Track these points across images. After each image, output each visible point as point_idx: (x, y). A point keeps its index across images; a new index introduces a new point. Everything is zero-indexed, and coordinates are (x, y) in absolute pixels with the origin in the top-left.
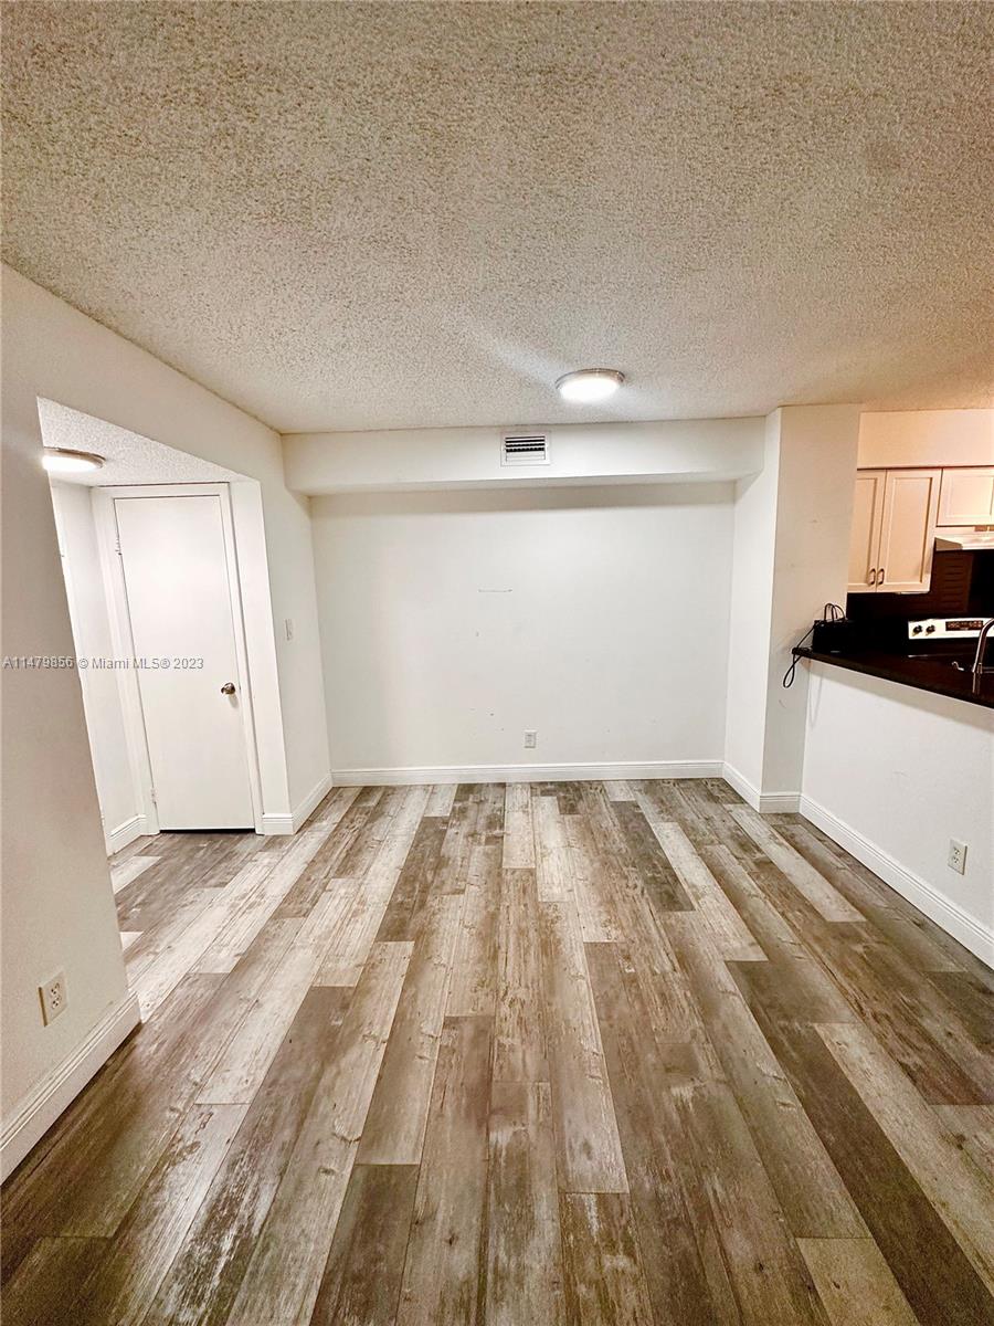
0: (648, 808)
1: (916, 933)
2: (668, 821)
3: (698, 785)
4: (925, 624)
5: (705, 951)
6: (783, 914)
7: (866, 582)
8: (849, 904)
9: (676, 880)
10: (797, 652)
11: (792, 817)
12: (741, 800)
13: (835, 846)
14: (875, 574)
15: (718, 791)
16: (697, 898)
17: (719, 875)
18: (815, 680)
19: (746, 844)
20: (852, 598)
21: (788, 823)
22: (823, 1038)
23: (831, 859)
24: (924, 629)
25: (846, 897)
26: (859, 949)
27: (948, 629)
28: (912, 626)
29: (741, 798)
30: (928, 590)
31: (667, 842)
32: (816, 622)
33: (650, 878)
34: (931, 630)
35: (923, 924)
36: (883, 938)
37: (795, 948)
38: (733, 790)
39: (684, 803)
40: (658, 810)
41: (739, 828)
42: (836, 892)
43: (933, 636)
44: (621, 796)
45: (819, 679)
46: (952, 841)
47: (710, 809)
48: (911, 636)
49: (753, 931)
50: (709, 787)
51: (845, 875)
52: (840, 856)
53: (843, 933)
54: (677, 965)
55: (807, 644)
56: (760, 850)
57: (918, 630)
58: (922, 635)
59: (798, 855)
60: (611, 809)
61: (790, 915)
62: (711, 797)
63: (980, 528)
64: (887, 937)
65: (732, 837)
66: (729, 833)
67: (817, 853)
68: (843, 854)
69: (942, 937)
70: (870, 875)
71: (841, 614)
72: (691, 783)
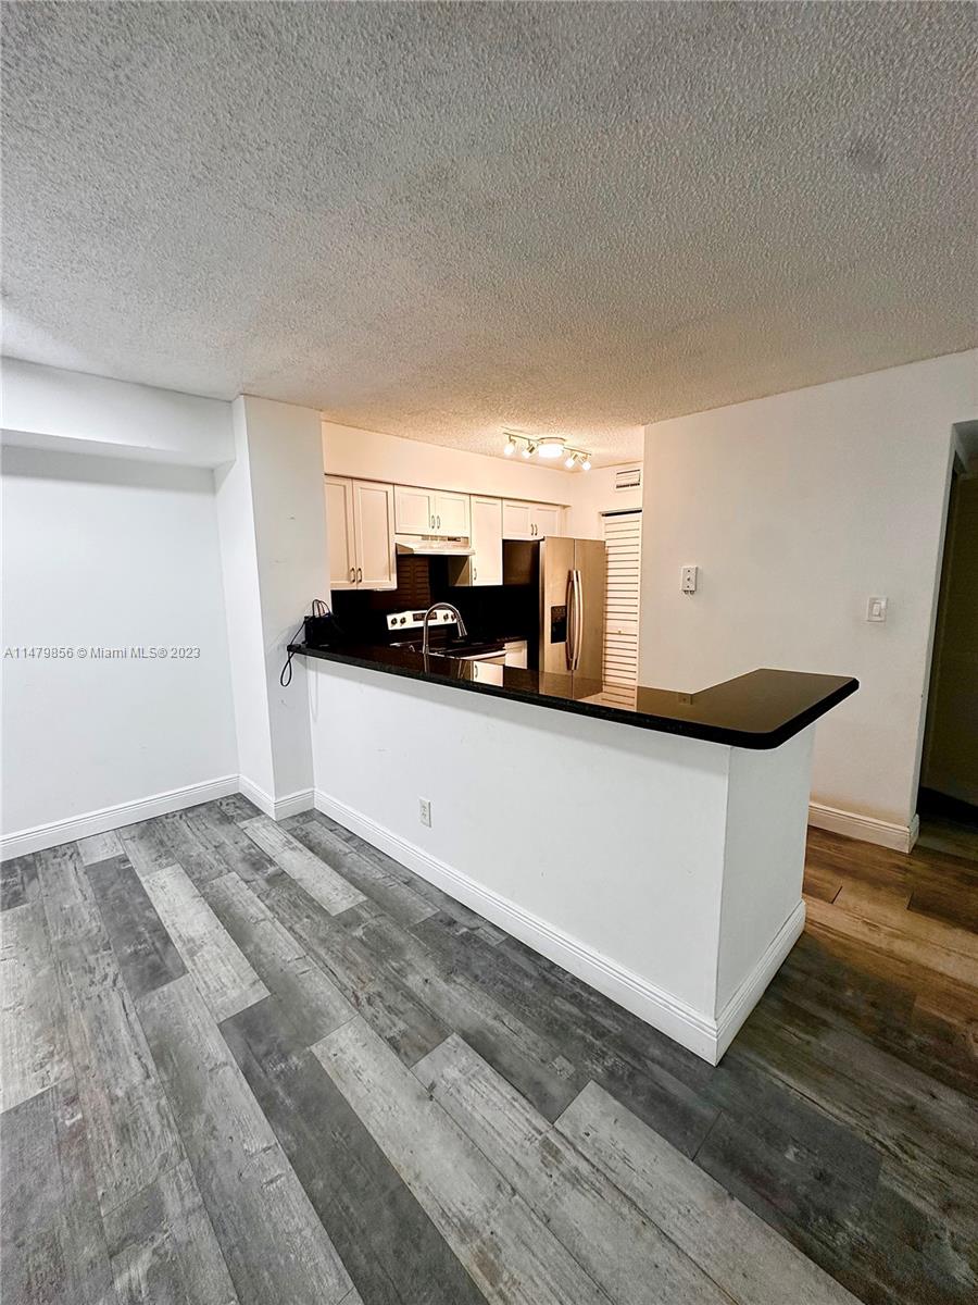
0: (140, 857)
1: (404, 892)
2: (167, 865)
3: (210, 810)
4: (398, 617)
5: (195, 1026)
6: (291, 929)
7: (349, 580)
8: (352, 887)
9: (167, 940)
10: (292, 649)
11: (309, 815)
12: (258, 812)
13: (345, 832)
14: (355, 573)
15: (234, 808)
16: (192, 953)
17: (223, 912)
18: (312, 674)
19: (258, 860)
20: (336, 595)
21: (304, 822)
22: (319, 1058)
23: (341, 846)
24: (399, 621)
25: (351, 882)
26: (359, 932)
27: (415, 620)
28: (390, 618)
29: (259, 810)
30: (396, 587)
31: (160, 894)
32: (306, 617)
33: (131, 955)
34: (403, 621)
35: (411, 881)
36: (381, 911)
37: (300, 964)
38: (251, 804)
39: (191, 836)
40: (154, 856)
41: (253, 845)
42: (343, 881)
43: (405, 626)
44: (100, 854)
45: (314, 673)
46: (421, 801)
47: (222, 834)
48: (391, 627)
49: (255, 966)
50: (224, 808)
51: (352, 858)
52: (347, 840)
53: (348, 921)
54: (151, 1066)
55: (300, 639)
56: (271, 862)
57: (394, 621)
58: (398, 626)
59: (311, 854)
60: (84, 878)
61: (297, 927)
62: (226, 819)
63: (425, 537)
64: (384, 908)
65: (244, 860)
66: (242, 855)
67: (329, 846)
68: (351, 837)
69: (423, 886)
70: (372, 851)
71: (328, 607)
72: (203, 810)
